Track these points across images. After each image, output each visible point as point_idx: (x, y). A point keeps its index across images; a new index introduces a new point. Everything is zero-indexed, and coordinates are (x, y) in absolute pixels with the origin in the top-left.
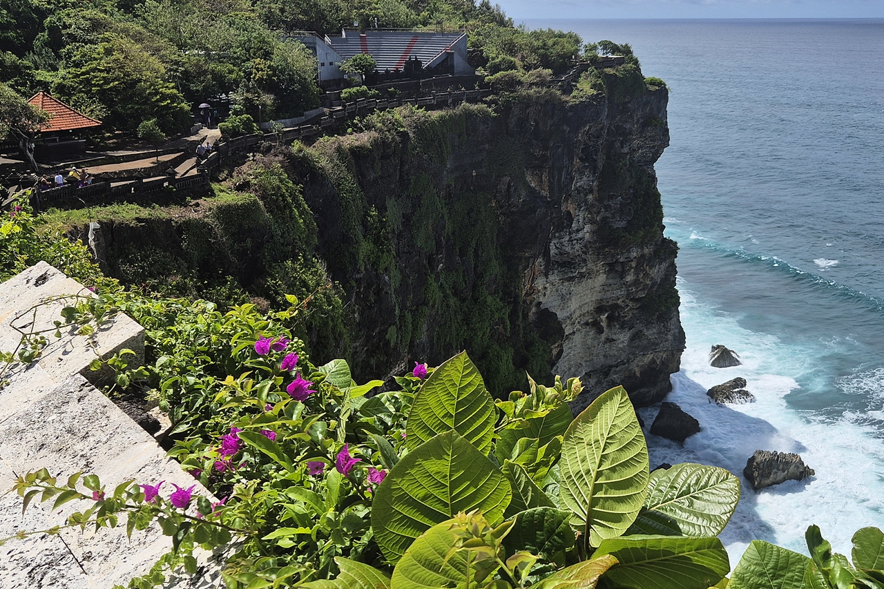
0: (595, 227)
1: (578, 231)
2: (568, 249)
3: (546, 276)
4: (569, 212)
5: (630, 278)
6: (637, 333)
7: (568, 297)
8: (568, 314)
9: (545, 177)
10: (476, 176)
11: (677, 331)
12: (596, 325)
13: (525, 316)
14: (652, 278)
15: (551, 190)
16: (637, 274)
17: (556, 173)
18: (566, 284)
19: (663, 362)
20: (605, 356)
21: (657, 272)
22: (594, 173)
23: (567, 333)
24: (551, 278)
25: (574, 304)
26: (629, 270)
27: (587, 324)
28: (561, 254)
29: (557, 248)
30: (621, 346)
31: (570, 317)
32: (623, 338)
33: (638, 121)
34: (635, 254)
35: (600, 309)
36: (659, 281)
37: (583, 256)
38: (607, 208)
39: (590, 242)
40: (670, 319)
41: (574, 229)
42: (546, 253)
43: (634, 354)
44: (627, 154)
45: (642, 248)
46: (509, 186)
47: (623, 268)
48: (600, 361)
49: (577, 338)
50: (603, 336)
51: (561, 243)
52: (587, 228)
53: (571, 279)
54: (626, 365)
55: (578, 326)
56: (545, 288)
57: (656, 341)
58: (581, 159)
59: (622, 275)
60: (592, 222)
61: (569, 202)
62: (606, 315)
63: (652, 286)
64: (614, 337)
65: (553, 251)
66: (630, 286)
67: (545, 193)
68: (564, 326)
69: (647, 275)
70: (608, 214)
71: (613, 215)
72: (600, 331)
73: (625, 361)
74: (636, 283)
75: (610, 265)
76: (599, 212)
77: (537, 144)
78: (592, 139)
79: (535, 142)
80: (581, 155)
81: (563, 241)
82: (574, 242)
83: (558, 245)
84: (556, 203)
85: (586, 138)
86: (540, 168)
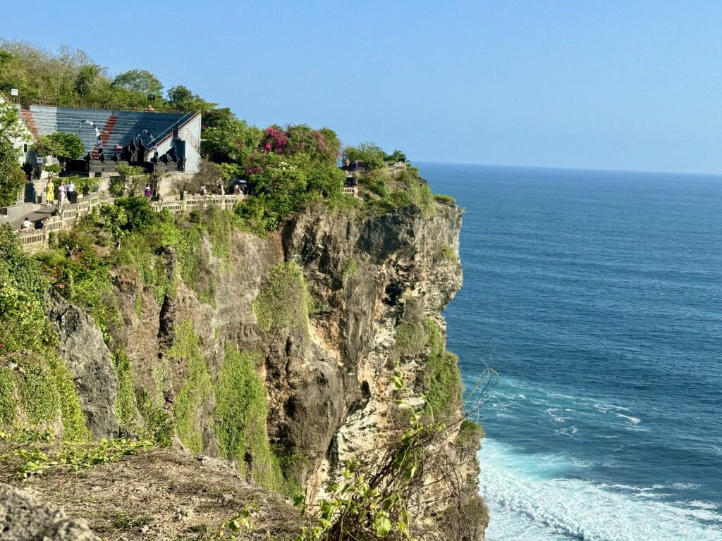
1: (371, 412)
2: (357, 442)
4: (365, 385)
9: (335, 329)
15: (343, 348)
17: (351, 322)
22: (397, 324)
28: (351, 450)
29: (346, 441)
42: (331, 450)
46: (288, 344)
51: (350, 433)
58: (385, 302)
61: (367, 367)
65: (341, 447)
67: (334, 355)
77: (325, 279)
78: (401, 273)
79: (322, 276)
80: (385, 296)
81: (352, 429)
82: (367, 430)
83: (347, 437)
84: (349, 370)
85: (393, 270)
86: (328, 315)
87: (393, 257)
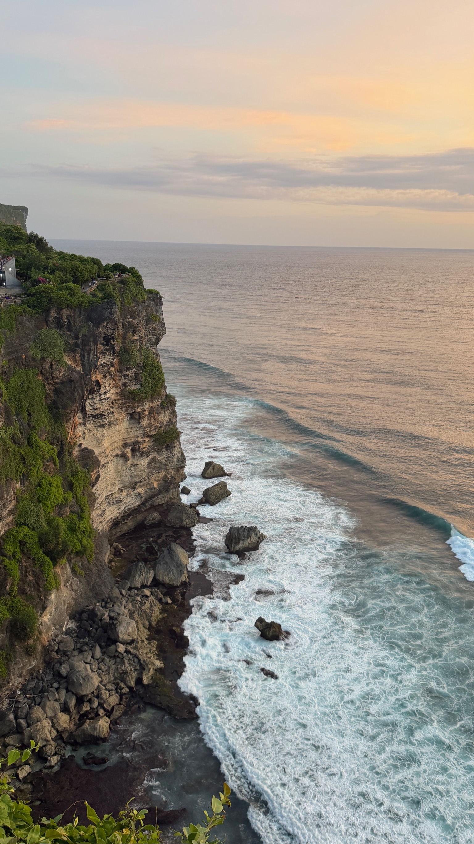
0: (118, 390)
1: (105, 393)
2: (98, 406)
3: (84, 424)
4: (97, 382)
5: (144, 423)
6: (153, 459)
7: (102, 438)
8: (103, 450)
9: (78, 358)
10: (25, 358)
11: (180, 455)
12: (124, 456)
13: (70, 454)
14: (160, 422)
15: (83, 366)
16: (149, 419)
17: (86, 354)
18: (100, 429)
19: (172, 477)
20: (131, 476)
21: (164, 418)
22: (114, 353)
23: (102, 463)
24: (89, 426)
25: (106, 443)
26: (144, 417)
27: (117, 455)
28: (94, 409)
29: (91, 405)
30: (142, 468)
31: (104, 452)
32: (144, 462)
33: (143, 318)
34: (148, 407)
35: (126, 445)
36: (165, 423)
37: (111, 410)
38: (125, 376)
39: (115, 400)
40: (174, 447)
41: (103, 392)
42: (83, 410)
43: (152, 473)
44: (137, 340)
45: (152, 402)
46: (52, 365)
47: (140, 416)
48: (128, 479)
49: (111, 466)
50: (129, 463)
51: (94, 402)
52: (112, 391)
53: (102, 426)
54: (147, 481)
55: (111, 457)
56: (84, 433)
57: (166, 463)
58: (103, 344)
59: (139, 421)
60: (116, 386)
61: (97, 373)
62: (130, 448)
63: (161, 427)
64: (136, 463)
65: (88, 408)
66: (145, 428)
67: (79, 368)
68: (99, 459)
69: (156, 420)
70: (126, 381)
71: (130, 381)
72: (127, 459)
73: (146, 478)
74: (150, 426)
75: (131, 414)
76: (120, 380)
77: (70, 335)
78: (110, 331)
79: (69, 333)
80: (103, 342)
81: (95, 400)
82: (103, 401)
83: (92, 404)
84: (87, 375)
85: (105, 330)
86: (74, 351)
87: (105, 324)
